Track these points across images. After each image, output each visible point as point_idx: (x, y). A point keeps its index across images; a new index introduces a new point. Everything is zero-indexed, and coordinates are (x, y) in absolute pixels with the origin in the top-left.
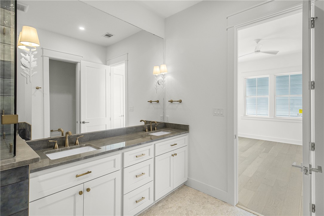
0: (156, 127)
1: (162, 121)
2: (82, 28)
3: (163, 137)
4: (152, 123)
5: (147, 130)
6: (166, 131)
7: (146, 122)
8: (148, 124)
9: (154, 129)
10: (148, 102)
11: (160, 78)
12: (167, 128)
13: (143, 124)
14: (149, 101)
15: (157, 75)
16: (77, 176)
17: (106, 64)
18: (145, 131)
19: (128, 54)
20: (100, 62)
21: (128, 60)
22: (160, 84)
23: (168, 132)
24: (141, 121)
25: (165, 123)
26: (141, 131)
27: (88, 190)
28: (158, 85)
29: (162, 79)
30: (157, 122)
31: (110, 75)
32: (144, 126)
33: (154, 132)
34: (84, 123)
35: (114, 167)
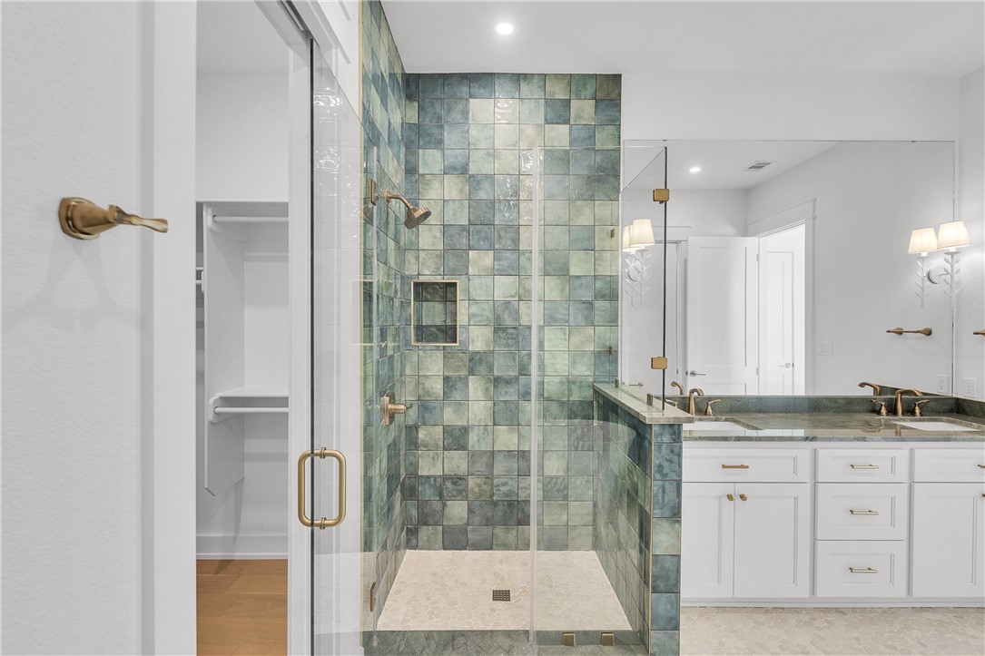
0: (917, 408)
1: (945, 392)
2: (695, 170)
3: (947, 437)
4: (902, 393)
5: (884, 411)
6: (960, 424)
7: (881, 390)
8: (889, 396)
9: (909, 411)
10: (888, 332)
11: (938, 264)
12: (966, 414)
13: (868, 392)
14: (891, 329)
15: (924, 254)
16: (724, 467)
17: (745, 235)
18: (879, 413)
19: (815, 200)
20: (730, 230)
21: (815, 218)
22: (934, 280)
23: (971, 426)
24: (862, 385)
25: (957, 399)
26: (864, 412)
27: (742, 497)
28: (929, 283)
29: (948, 267)
30: (924, 394)
31: (758, 260)
32: (875, 399)
33: (911, 421)
34: (693, 374)
35: (795, 472)
